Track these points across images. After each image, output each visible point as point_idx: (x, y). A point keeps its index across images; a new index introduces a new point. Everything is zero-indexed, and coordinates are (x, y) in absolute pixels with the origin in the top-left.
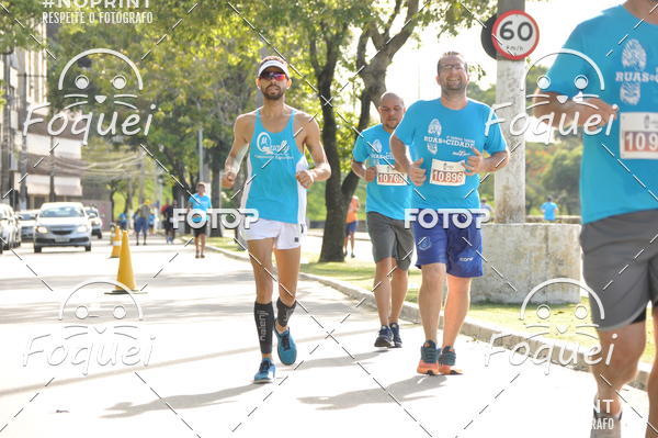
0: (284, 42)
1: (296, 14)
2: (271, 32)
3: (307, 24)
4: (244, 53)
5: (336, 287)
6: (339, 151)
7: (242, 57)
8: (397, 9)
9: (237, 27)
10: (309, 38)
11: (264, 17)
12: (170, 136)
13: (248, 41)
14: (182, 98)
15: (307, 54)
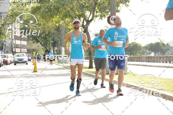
0: (68, 21)
1: (70, 16)
2: (65, 19)
3: (72, 18)
7: (59, 24)
8: (90, 14)
9: (58, 18)
11: (63, 16)
12: (45, 40)
13: (60, 21)
14: (47, 32)
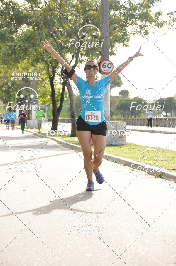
0: (40, 68)
1: (43, 60)
2: (36, 65)
3: (46, 62)
4: (28, 71)
5: (55, 140)
6: (56, 100)
8: (73, 58)
9: (26, 64)
10: (47, 67)
11: (33, 61)
12: (7, 95)
13: (29, 68)
14: (10, 84)
15: (47, 71)
